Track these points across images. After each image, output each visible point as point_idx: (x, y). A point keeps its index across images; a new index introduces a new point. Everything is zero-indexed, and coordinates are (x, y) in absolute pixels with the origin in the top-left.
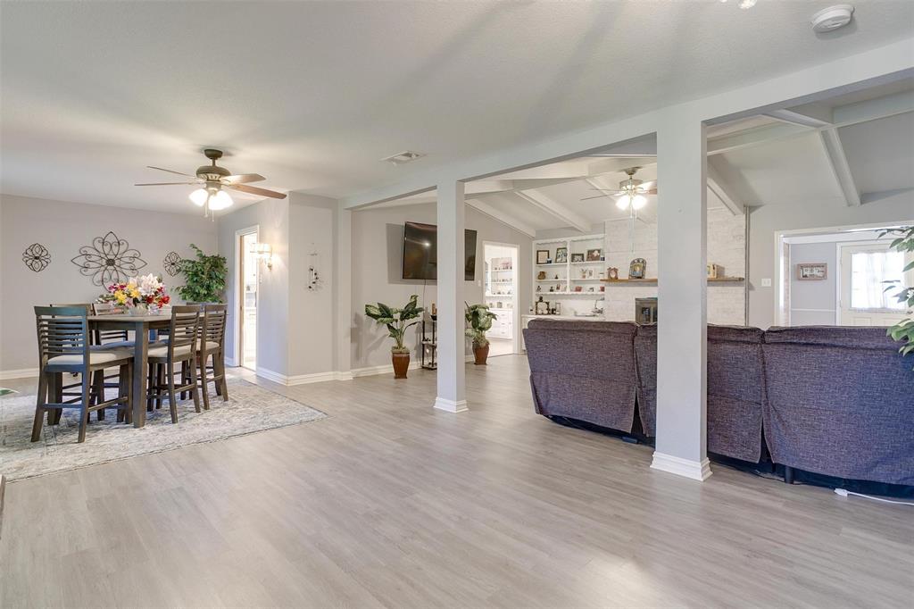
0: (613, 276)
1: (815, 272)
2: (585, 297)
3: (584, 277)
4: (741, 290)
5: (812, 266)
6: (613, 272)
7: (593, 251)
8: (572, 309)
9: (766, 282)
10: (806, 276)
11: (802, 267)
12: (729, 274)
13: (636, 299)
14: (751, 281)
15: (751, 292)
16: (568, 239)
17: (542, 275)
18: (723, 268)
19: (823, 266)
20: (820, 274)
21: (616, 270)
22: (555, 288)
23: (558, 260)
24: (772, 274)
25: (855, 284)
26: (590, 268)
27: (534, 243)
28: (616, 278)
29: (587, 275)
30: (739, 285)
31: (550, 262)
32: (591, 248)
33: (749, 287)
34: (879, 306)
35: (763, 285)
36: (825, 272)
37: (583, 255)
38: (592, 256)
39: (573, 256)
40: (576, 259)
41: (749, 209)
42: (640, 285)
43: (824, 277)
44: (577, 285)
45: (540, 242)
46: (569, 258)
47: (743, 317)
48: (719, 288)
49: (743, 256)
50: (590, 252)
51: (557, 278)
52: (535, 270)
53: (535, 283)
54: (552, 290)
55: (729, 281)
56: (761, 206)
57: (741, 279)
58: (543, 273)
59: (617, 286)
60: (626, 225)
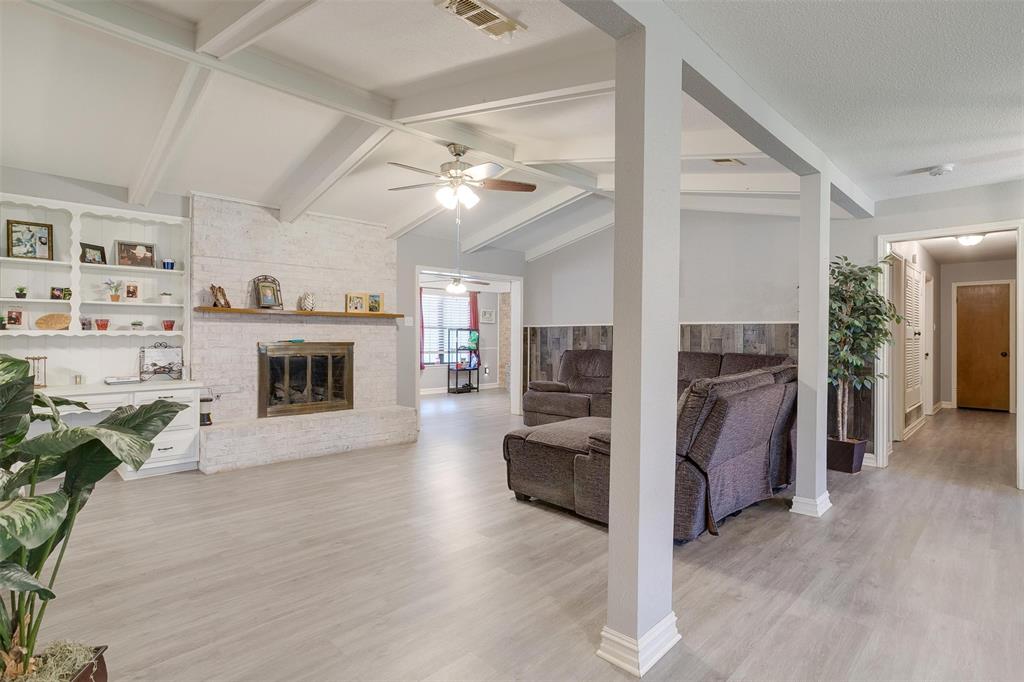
7: (131, 246)
12: (385, 308)
13: (259, 344)
16: (73, 207)
26: (129, 280)
29: (123, 294)
30: (391, 324)
32: (123, 238)
38: (128, 255)
39: (84, 248)
40: (89, 256)
42: (265, 319)
46: (77, 250)
50: (127, 247)
55: (384, 317)
60: (239, 213)
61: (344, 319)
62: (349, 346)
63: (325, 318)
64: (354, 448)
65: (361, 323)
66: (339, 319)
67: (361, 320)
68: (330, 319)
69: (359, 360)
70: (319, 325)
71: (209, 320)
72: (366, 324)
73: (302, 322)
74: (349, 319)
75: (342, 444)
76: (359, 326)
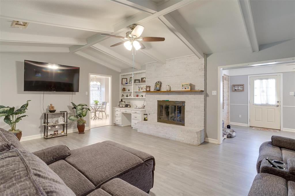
0: (148, 90)
1: (240, 88)
2: (140, 99)
3: (139, 90)
4: (202, 97)
5: (238, 85)
6: (148, 88)
7: (143, 78)
8: (135, 105)
9: (214, 93)
10: (236, 90)
11: (234, 86)
12: (197, 88)
13: (158, 101)
14: (207, 92)
15: (207, 98)
16: (132, 73)
17: (124, 89)
18: (195, 86)
19: (243, 85)
20: (242, 89)
21: (149, 87)
22: (129, 95)
23: (130, 82)
24: (217, 88)
25: (255, 93)
26: (142, 86)
27: (120, 75)
28: (149, 91)
29: (141, 89)
30: (202, 94)
31: (127, 83)
32: (142, 77)
33: (206, 95)
34: (265, 103)
35: (213, 94)
36: (243, 88)
37: (139, 80)
38: (142, 80)
39: (135, 80)
40: (136, 82)
41: (206, 55)
42: (159, 94)
43: (243, 90)
44: (137, 94)
45: (123, 74)
46: (133, 81)
47: (204, 111)
48: (193, 96)
49: (203, 79)
50: (142, 79)
51: (129, 91)
52: (121, 87)
53: (121, 93)
54: (127, 96)
55: (197, 92)
56: (212, 54)
57: (202, 91)
58: (124, 88)
59: (150, 94)
60: (154, 65)
61: (182, 93)
62: (184, 102)
63: (175, 93)
64: (171, 139)
65: (188, 94)
66: (180, 93)
67: (188, 93)
68: (177, 93)
69: (187, 108)
70: (174, 95)
71: (148, 94)
72: (190, 94)
73: (169, 94)
74: (183, 93)
75: (167, 136)
76: (187, 95)
